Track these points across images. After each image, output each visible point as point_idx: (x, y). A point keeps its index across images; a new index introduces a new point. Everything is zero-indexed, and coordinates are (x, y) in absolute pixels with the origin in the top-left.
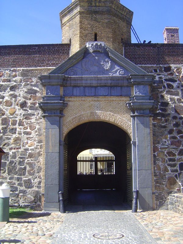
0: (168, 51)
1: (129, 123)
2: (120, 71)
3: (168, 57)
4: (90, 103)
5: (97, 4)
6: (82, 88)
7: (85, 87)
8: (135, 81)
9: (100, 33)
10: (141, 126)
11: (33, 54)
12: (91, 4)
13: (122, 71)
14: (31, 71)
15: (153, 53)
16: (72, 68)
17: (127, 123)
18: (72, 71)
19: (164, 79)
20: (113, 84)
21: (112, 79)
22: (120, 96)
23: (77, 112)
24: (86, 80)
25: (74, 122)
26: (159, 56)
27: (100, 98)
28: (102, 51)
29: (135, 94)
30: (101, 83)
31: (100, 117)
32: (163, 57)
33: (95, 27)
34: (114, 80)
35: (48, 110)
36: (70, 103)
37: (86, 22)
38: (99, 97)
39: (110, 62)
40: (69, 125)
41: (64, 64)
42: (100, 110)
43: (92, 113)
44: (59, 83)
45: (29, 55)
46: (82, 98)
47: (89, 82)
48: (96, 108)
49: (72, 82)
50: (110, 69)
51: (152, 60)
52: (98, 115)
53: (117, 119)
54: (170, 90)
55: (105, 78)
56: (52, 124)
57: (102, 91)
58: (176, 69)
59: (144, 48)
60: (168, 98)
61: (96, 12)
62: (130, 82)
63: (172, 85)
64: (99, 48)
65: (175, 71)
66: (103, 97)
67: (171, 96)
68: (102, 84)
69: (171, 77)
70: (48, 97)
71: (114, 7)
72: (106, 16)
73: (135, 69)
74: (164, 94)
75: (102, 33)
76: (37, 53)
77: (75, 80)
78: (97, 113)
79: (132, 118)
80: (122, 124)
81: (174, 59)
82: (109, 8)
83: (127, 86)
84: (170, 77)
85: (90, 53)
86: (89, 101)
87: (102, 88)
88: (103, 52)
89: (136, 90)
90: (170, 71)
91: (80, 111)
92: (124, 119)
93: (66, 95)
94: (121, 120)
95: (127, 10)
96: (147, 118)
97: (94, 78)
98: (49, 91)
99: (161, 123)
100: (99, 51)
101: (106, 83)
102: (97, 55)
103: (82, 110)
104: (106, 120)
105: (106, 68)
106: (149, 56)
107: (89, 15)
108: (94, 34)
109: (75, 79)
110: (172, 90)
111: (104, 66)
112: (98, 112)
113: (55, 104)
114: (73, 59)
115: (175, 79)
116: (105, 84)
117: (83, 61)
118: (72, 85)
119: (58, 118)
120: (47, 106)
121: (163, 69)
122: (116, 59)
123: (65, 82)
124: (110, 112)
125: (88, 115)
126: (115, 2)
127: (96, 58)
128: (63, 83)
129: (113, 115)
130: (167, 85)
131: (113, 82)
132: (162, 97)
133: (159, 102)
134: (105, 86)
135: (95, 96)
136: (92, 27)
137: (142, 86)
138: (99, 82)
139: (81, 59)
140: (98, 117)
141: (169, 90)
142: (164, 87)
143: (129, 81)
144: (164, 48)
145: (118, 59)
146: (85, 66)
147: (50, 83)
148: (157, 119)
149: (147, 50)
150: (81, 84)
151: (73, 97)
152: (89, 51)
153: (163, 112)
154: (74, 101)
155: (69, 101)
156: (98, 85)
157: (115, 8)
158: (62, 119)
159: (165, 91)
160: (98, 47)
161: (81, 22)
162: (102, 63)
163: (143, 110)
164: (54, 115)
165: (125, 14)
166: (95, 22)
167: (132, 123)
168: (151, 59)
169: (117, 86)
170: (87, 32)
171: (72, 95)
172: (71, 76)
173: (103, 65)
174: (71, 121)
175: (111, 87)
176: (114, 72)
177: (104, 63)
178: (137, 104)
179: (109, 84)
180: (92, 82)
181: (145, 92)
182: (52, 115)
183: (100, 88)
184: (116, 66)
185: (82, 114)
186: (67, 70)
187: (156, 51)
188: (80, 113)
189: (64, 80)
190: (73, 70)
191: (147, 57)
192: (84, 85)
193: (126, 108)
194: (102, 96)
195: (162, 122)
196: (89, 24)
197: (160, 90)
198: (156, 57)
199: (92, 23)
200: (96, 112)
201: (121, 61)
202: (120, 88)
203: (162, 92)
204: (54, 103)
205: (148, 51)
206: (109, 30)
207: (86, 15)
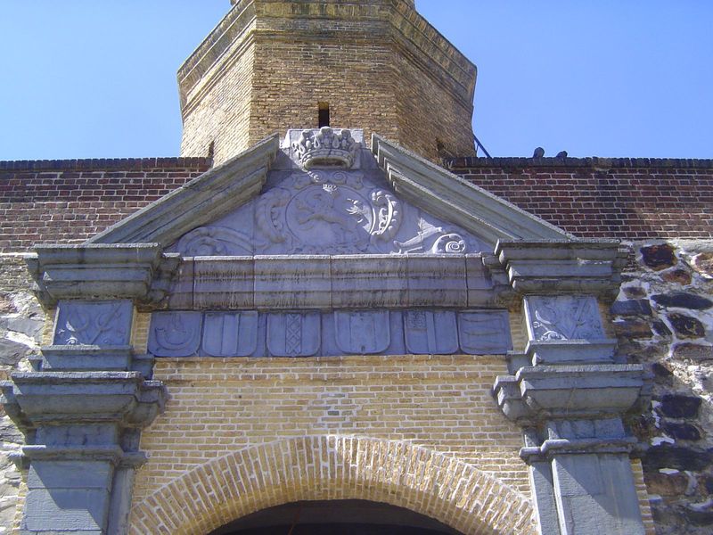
0: (644, 188)
1: (520, 495)
2: (447, 240)
3: (651, 211)
4: (292, 390)
5: (331, 10)
6: (250, 319)
7: (265, 313)
8: (527, 271)
9: (343, 104)
10: (592, 508)
11: (39, 199)
12: (307, 9)
13: (456, 239)
14: (15, 265)
15: (583, 194)
16: (204, 230)
17: (510, 498)
18: (204, 243)
19: (654, 298)
20: (411, 297)
21: (408, 269)
22: (456, 353)
23: (216, 440)
24: (276, 276)
25: (194, 494)
26: (612, 205)
27: (349, 368)
28: (352, 164)
29: (536, 336)
30: (351, 292)
31: (347, 465)
32: (632, 211)
33: (323, 84)
34: (417, 278)
35: (53, 427)
36: (180, 395)
37: (282, 68)
38: (343, 362)
39: (391, 204)
40: (169, 512)
41: (169, 209)
42: (347, 427)
43: (300, 445)
44: (130, 287)
45: (17, 201)
46: (248, 363)
47: (288, 286)
48: (326, 415)
49: (200, 287)
50: (396, 234)
51: (583, 223)
52: (340, 457)
53: (448, 477)
54: (688, 340)
55: (374, 266)
56: (63, 502)
57: (358, 330)
58: (694, 258)
59: (540, 177)
60: (693, 378)
61: (325, 36)
62: (503, 281)
63: (693, 319)
64: (341, 147)
65: (693, 263)
66: (365, 358)
67: (704, 369)
68: (357, 298)
69: (684, 288)
70: (61, 354)
71: (399, 25)
72: (367, 48)
73: (521, 228)
74: (669, 360)
75: (350, 105)
76: (56, 194)
77: (217, 275)
78: (332, 446)
79: (531, 469)
80: (476, 502)
81: (678, 217)
82: (379, 23)
83: (488, 308)
84: (676, 286)
85: (299, 171)
86: (287, 381)
87: (356, 319)
88: (357, 165)
89: (539, 318)
90: (672, 265)
91: (233, 434)
92: (484, 473)
93: (161, 353)
94: (473, 480)
95: (452, 51)
96: (618, 461)
97: (313, 266)
98: (71, 328)
99: (684, 501)
100: (340, 163)
101: (375, 292)
102: (330, 178)
103: (247, 428)
104: (384, 480)
105: (376, 228)
106: (564, 205)
107: (295, 46)
108: (316, 108)
109: (215, 275)
110: (700, 341)
111: (366, 221)
112: (340, 440)
113: (93, 389)
114: (211, 188)
115: (704, 296)
116: (371, 295)
117: (262, 203)
118: (200, 299)
119: (102, 471)
120: (47, 397)
121: (639, 258)
122: (424, 189)
123: (163, 284)
124: (406, 437)
125: (278, 455)
126: (403, 7)
127: (326, 188)
128: (149, 289)
129: (424, 457)
130: (672, 318)
131: (413, 285)
132: (663, 372)
133: (654, 398)
134: (375, 307)
135: (320, 353)
136: (307, 84)
137: (563, 304)
138: (342, 285)
139: (250, 191)
140: (340, 468)
141: (683, 342)
142: (661, 328)
143: (495, 277)
144: (628, 177)
145: (431, 189)
146: (273, 220)
147: (82, 287)
148: (659, 479)
149: (554, 182)
150: (247, 297)
151: (201, 363)
152: (292, 162)
153: (685, 444)
154: (203, 382)
155: (178, 382)
156: (338, 299)
157: (405, 31)
158: (126, 479)
159: (670, 346)
160: (336, 144)
161: (258, 67)
162: (354, 210)
163: (592, 419)
164: (80, 448)
165: (446, 65)
166: (320, 68)
167: (534, 496)
168: (577, 217)
169: (433, 308)
170: (284, 100)
171: (196, 353)
172: (197, 258)
173: (359, 216)
174: (181, 487)
175: (404, 311)
176: (418, 244)
177: (366, 208)
178: (553, 384)
179: (396, 296)
180: (301, 286)
181: (586, 328)
182: (71, 449)
183: (345, 316)
184: (422, 223)
185: (245, 453)
186: (180, 238)
187: (593, 188)
188: (234, 447)
189: (157, 274)
190: (208, 240)
191: (559, 211)
192: (259, 300)
193: (491, 415)
194: (360, 354)
195: (688, 492)
196: (294, 74)
197: (646, 343)
198: (597, 211)
199: (308, 70)
200: (328, 437)
201: (444, 196)
202: (450, 316)
203: (652, 351)
204: (88, 381)
205: (556, 188)
206: (383, 95)
207: (283, 46)
